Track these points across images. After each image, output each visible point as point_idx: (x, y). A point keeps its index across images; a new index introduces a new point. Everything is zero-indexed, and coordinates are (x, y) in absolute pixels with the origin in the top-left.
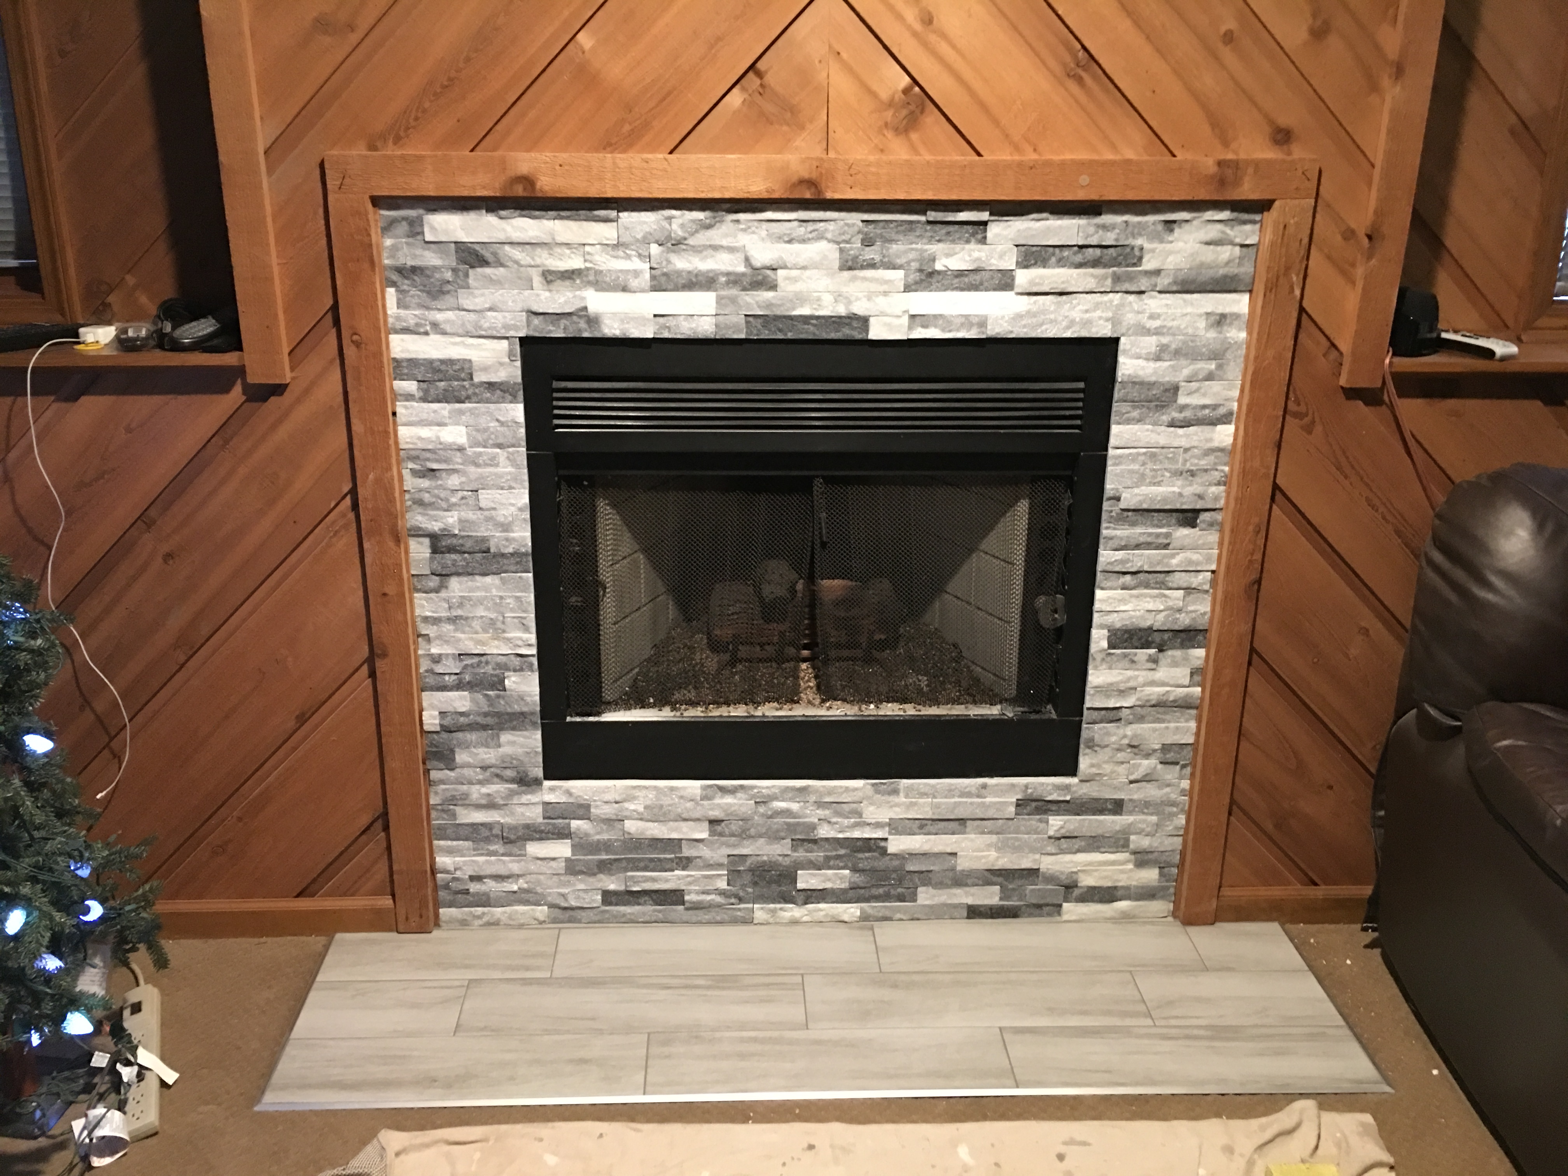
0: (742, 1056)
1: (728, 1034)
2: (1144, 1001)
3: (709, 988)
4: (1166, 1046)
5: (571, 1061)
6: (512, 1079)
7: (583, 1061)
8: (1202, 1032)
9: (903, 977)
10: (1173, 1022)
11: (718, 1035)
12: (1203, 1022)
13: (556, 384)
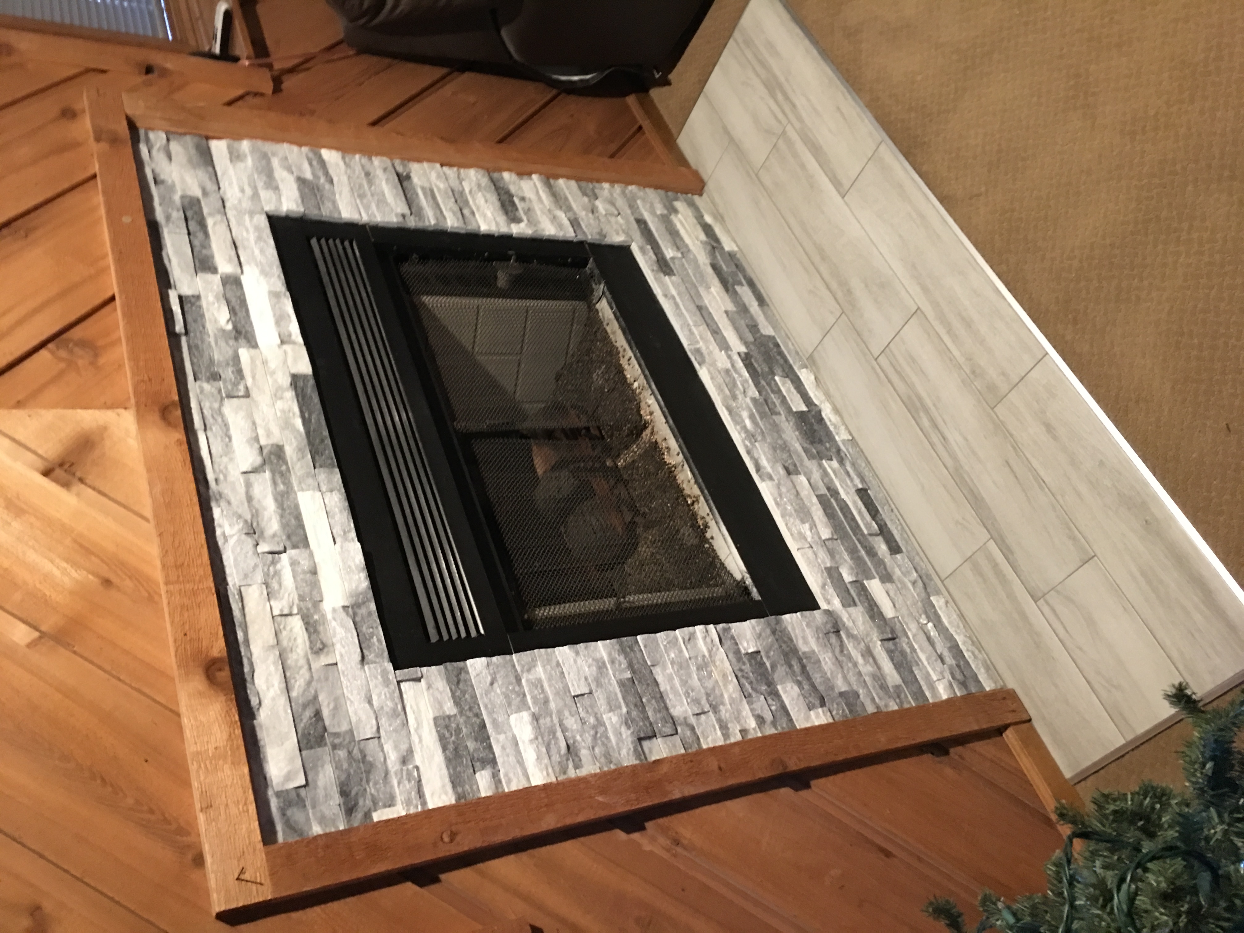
0: (968, 324)
1: (956, 353)
2: (775, 146)
3: (927, 411)
4: (800, 102)
5: (1055, 438)
6: (1101, 463)
7: (1049, 428)
8: (780, 97)
9: (840, 295)
10: (780, 116)
11: (961, 360)
12: (771, 103)
13: (434, 638)
